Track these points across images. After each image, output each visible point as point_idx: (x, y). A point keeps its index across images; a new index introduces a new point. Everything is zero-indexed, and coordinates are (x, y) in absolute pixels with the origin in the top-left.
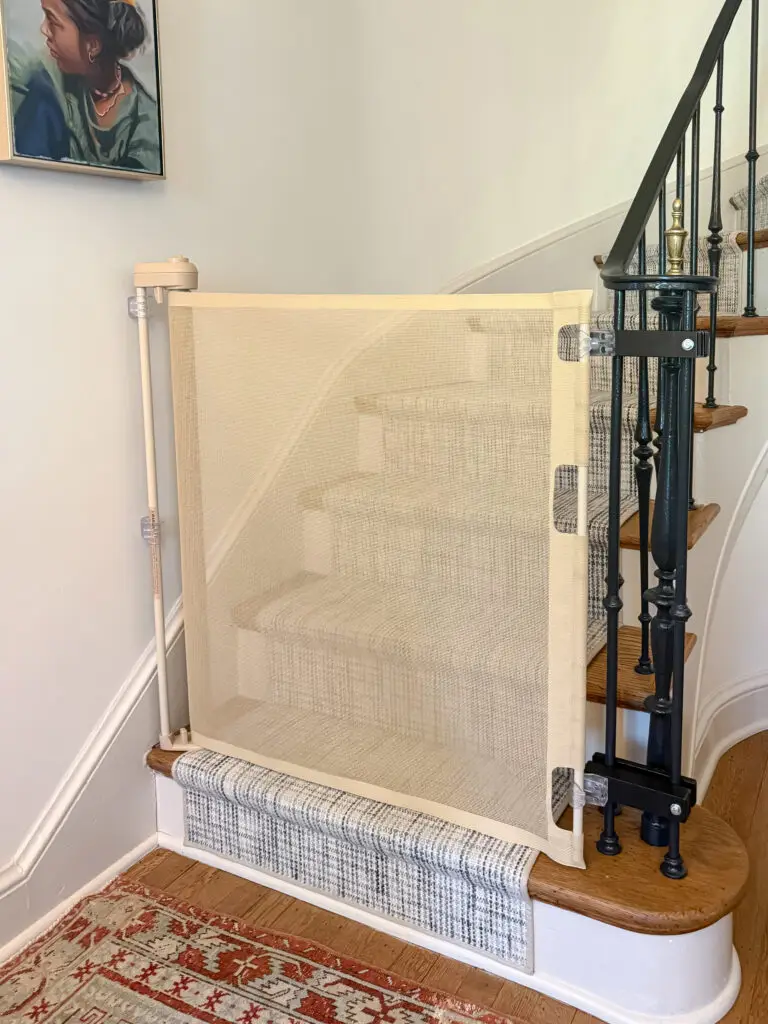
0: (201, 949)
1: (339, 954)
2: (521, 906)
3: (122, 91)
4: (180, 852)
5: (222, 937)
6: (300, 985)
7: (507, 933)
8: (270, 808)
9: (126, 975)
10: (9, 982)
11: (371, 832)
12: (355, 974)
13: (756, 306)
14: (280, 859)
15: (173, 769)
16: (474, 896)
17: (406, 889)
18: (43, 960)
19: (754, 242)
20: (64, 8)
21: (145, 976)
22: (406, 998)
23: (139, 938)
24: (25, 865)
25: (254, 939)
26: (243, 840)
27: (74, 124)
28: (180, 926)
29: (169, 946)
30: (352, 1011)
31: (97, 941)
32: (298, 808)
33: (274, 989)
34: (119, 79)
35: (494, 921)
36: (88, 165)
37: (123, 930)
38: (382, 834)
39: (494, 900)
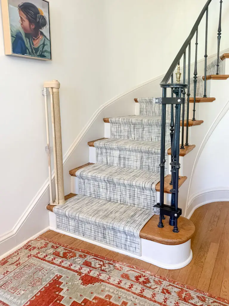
0: (59, 251)
1: (93, 253)
2: (138, 240)
3: (40, 37)
4: (55, 231)
5: (64, 249)
6: (83, 259)
7: (135, 247)
8: (77, 218)
9: (40, 257)
10: (11, 258)
11: (102, 223)
12: (97, 257)
13: (206, 95)
14: (80, 231)
15: (53, 210)
16: (127, 238)
17: (111, 237)
18: (19, 254)
19: (206, 78)
20: (25, 16)
21: (45, 257)
22: (109, 262)
23: (44, 249)
24: (15, 231)
25: (72, 249)
26: (71, 227)
27: (28, 45)
28: (54, 247)
29: (51, 251)
30: (96, 264)
31: (33, 250)
32: (84, 218)
33: (77, 260)
34: (40, 35)
35: (132, 244)
36: (32, 56)
37: (40, 247)
38: (104, 223)
39: (132, 239)
